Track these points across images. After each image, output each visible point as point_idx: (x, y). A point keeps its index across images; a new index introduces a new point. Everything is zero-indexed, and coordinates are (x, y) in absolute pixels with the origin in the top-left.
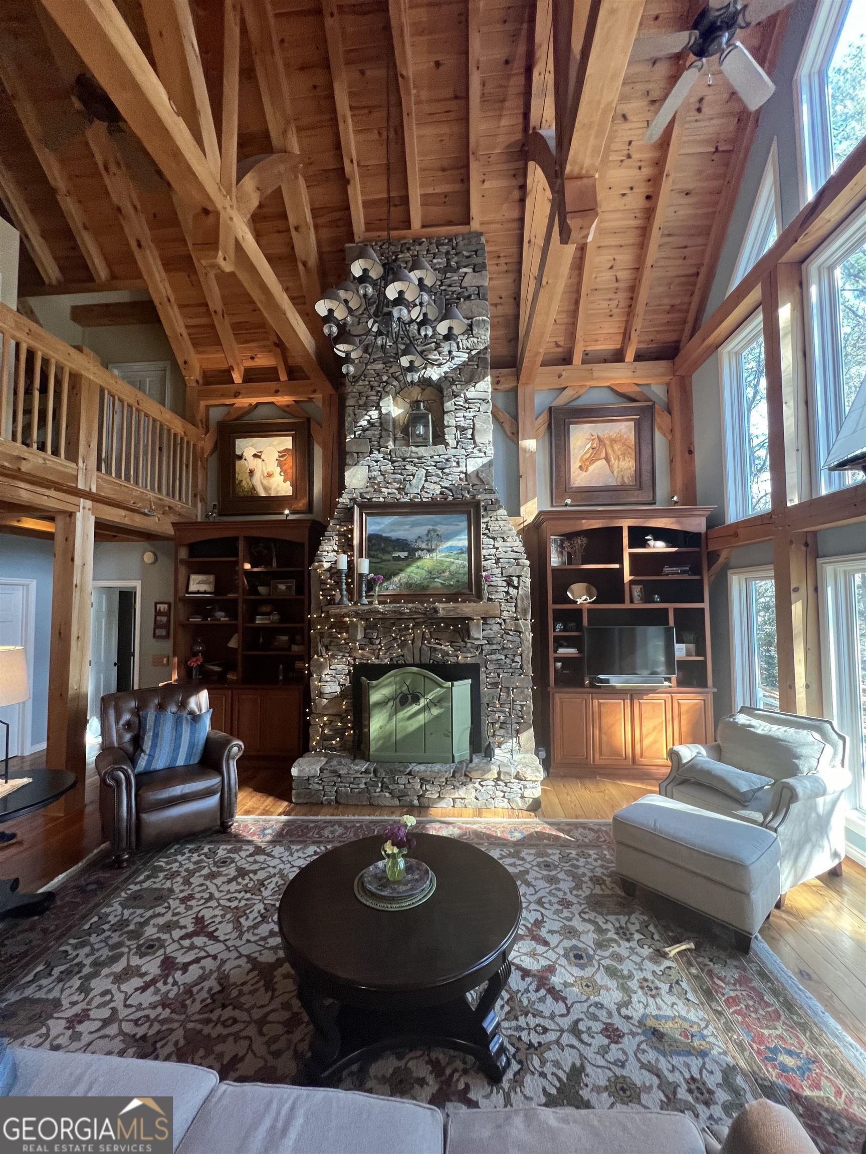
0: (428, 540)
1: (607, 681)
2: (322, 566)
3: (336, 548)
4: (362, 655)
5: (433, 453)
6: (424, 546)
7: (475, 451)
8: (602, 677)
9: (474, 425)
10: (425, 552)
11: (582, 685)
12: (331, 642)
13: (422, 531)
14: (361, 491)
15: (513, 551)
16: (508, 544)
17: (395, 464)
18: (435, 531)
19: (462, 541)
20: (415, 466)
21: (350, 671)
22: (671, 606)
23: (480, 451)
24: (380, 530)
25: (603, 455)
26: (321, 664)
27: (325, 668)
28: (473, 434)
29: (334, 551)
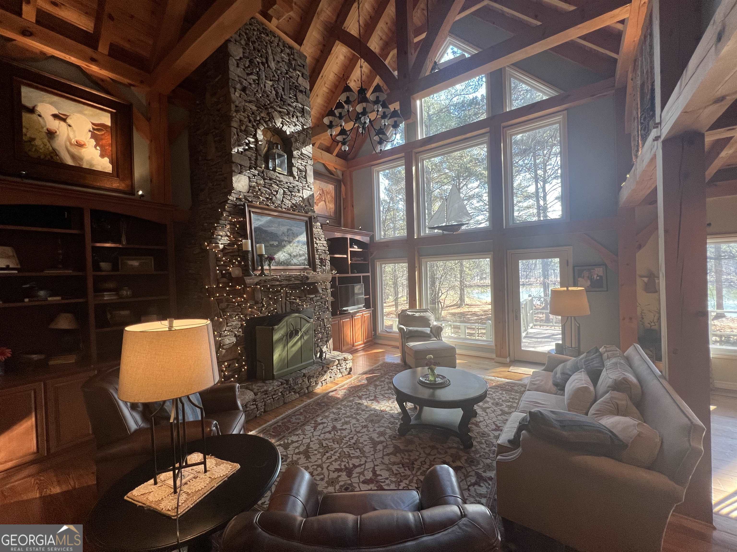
0: (288, 236)
1: (347, 310)
2: (219, 247)
3: (229, 234)
4: (251, 312)
5: (287, 181)
6: (286, 239)
7: (306, 185)
8: (344, 309)
9: (306, 170)
10: (287, 242)
11: (337, 315)
12: (228, 305)
13: (284, 229)
14: (245, 194)
15: (323, 246)
16: (322, 242)
17: (266, 181)
18: (291, 230)
19: (303, 238)
20: (278, 186)
21: (242, 325)
22: (361, 275)
23: (308, 186)
24: (261, 225)
25: (324, 199)
26: (221, 323)
27: (224, 326)
28: (305, 175)
29: (227, 236)
